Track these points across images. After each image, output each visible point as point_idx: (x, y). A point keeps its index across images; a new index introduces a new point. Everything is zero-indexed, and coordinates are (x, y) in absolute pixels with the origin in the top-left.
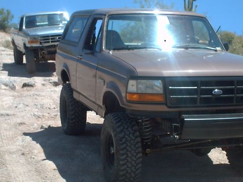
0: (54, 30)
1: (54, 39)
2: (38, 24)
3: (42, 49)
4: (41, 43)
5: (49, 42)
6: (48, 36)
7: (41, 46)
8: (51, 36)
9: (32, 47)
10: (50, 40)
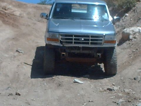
0: (80, 28)
1: (78, 39)
2: (73, 11)
3: (63, 49)
4: (61, 42)
5: (71, 43)
6: (72, 36)
7: (62, 45)
9: (51, 45)
10: (73, 41)
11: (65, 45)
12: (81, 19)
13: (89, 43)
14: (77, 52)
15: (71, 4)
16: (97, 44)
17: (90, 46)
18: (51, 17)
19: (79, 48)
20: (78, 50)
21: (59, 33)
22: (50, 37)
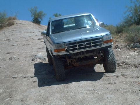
1: (81, 45)
3: (70, 57)
4: (68, 51)
5: (76, 49)
6: (75, 43)
7: (68, 53)
8: (79, 42)
9: (59, 55)
10: (78, 47)
11: (71, 53)
12: (75, 29)
13: (91, 46)
14: (81, 56)
15: (62, 20)
16: (98, 46)
17: (92, 48)
18: (51, 33)
19: (83, 53)
20: (82, 54)
21: (64, 43)
22: (57, 49)
